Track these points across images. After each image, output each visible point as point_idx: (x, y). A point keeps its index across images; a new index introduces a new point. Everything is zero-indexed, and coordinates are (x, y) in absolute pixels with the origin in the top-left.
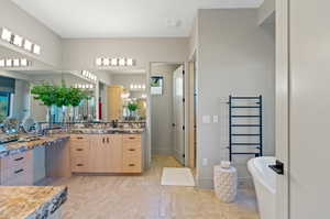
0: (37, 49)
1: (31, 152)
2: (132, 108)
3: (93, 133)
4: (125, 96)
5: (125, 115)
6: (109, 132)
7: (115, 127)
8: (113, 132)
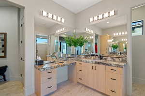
0: (63, 20)
1: (56, 69)
2: (115, 47)
3: (86, 62)
4: (110, 41)
5: (110, 51)
6: (96, 63)
7: (101, 59)
8: (99, 63)
